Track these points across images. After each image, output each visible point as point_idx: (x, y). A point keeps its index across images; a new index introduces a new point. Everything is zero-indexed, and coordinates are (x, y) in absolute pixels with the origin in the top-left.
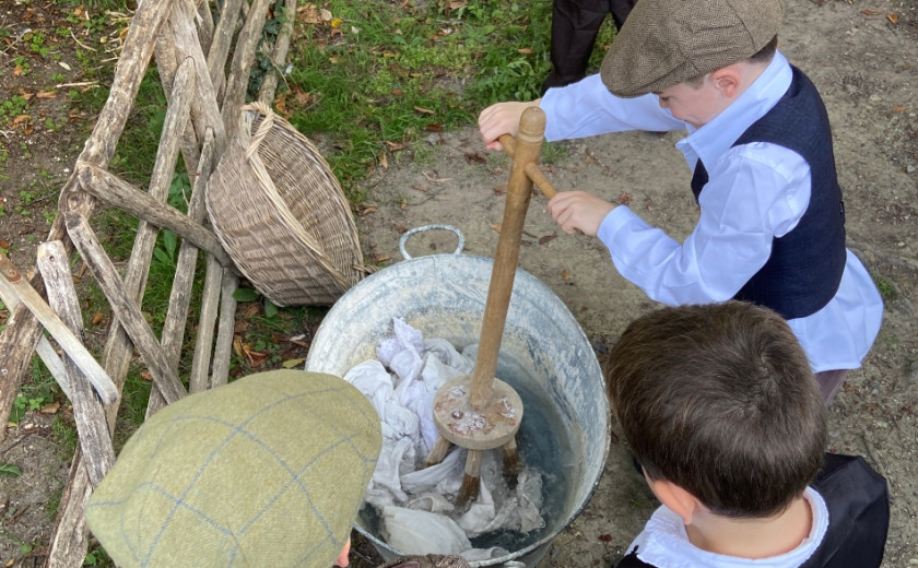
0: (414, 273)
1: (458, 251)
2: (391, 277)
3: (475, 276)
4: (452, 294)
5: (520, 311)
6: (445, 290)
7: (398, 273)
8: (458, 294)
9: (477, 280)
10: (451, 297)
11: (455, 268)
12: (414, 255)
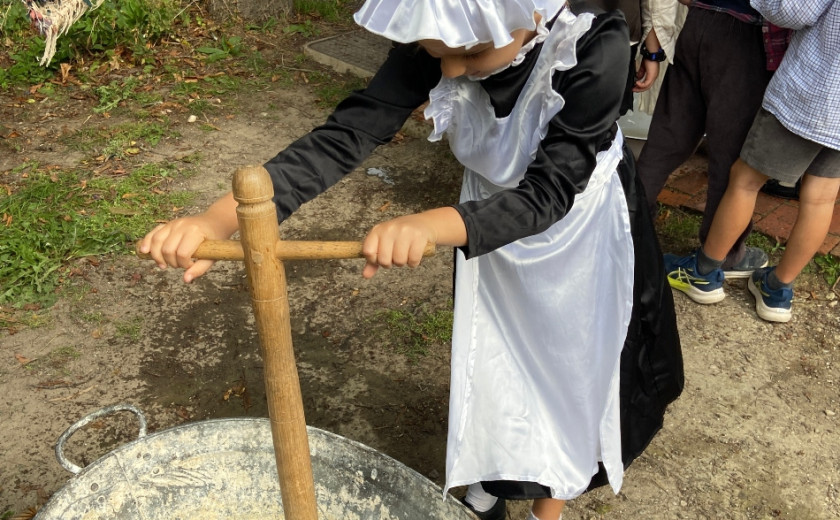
0: (94, 486)
1: (143, 433)
2: (66, 505)
3: (178, 455)
4: (153, 492)
5: (256, 471)
6: (142, 492)
7: (73, 495)
8: (160, 489)
9: (182, 459)
10: (155, 497)
11: (147, 456)
12: (84, 462)
